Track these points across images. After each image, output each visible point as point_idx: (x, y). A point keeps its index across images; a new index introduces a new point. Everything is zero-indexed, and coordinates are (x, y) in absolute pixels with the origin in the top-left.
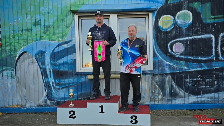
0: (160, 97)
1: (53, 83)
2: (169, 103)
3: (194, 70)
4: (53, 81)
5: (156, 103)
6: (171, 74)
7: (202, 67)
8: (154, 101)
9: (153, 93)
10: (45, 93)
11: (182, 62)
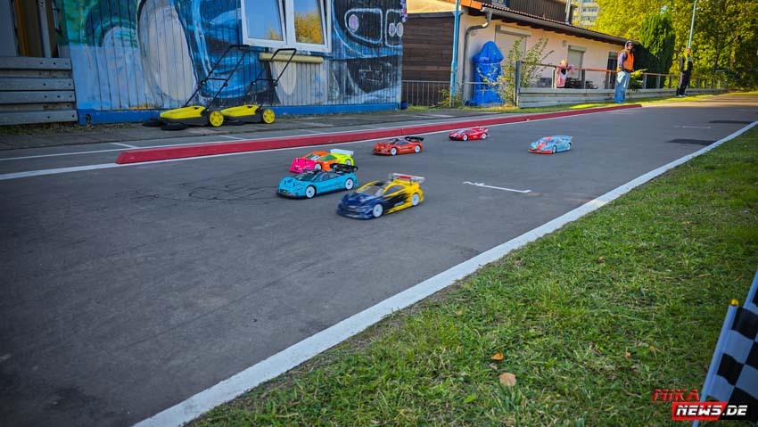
0: (337, 94)
1: (206, 62)
2: (345, 103)
3: (366, 56)
4: (207, 58)
5: (334, 103)
6: (348, 60)
7: (372, 54)
8: (332, 100)
9: (331, 88)
10: (195, 82)
11: (357, 44)
